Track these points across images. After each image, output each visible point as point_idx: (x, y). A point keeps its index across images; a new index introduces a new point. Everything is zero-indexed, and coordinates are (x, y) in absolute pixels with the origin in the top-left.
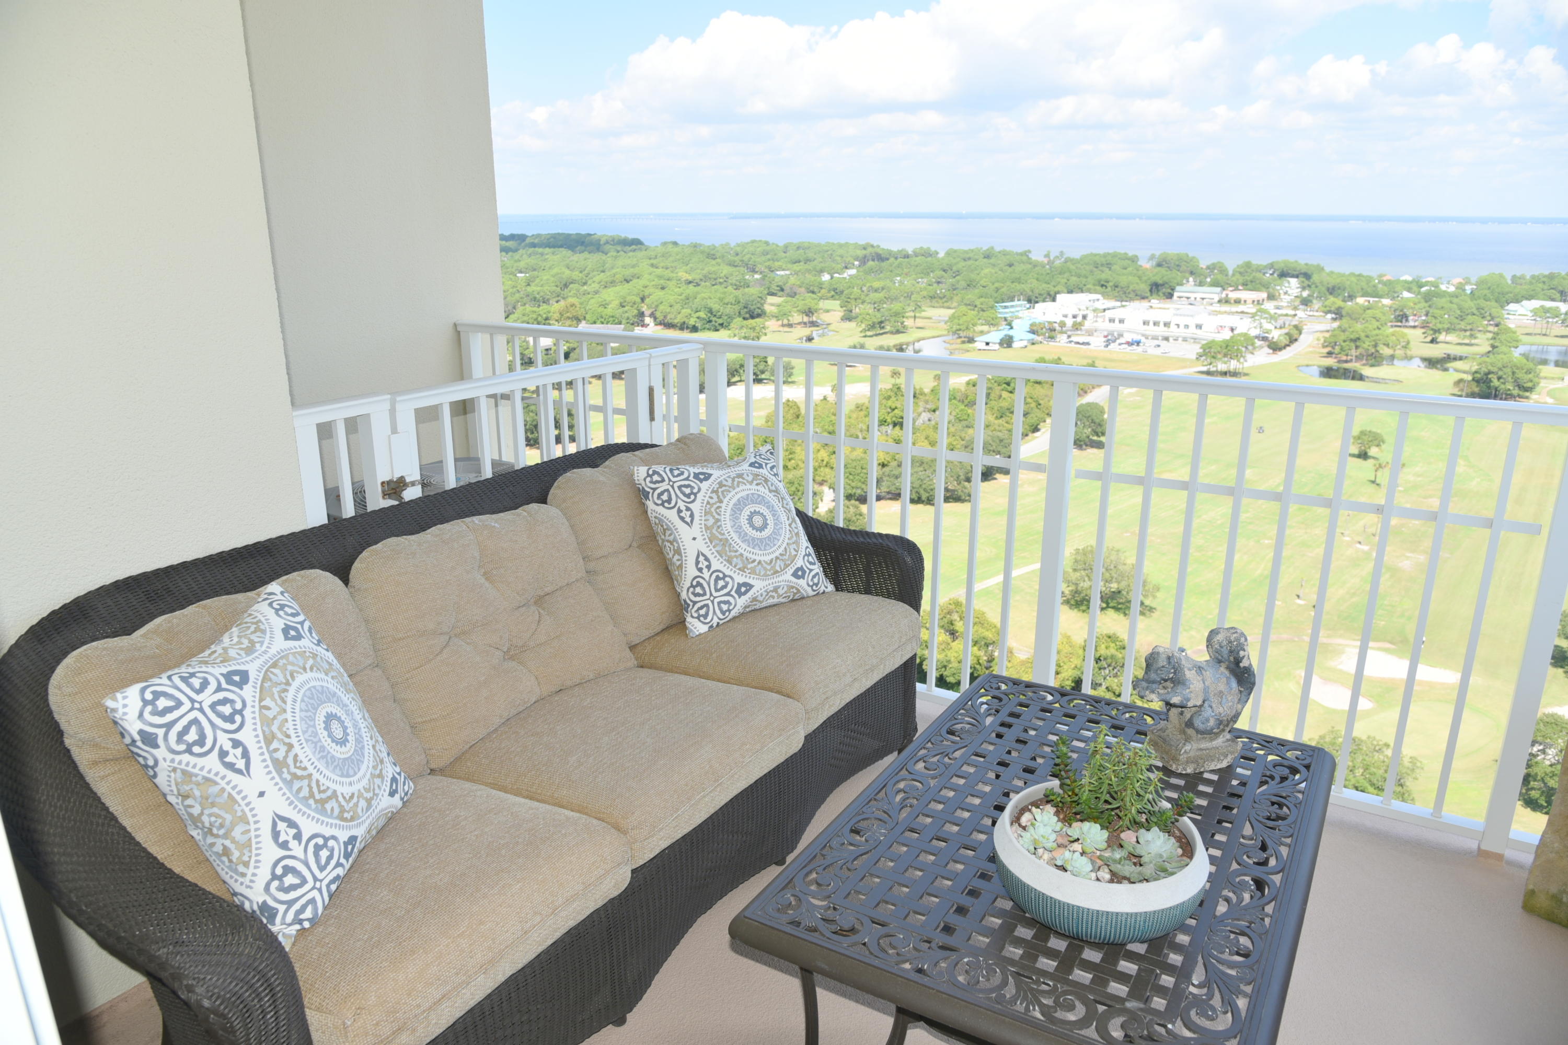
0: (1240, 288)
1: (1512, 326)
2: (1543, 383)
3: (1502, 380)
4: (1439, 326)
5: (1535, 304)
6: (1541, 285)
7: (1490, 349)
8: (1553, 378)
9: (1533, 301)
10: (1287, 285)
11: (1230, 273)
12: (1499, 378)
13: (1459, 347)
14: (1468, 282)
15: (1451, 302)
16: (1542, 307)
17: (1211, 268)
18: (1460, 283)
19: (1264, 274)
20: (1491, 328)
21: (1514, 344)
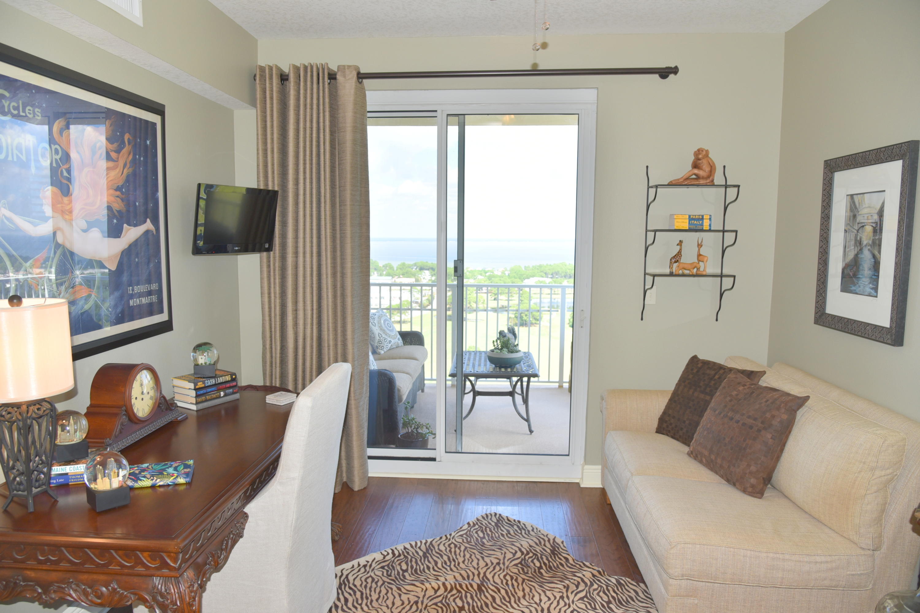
0: (401, 276)
10: (424, 274)
11: (395, 269)
14: (506, 270)
17: (385, 266)
18: (503, 271)
19: (412, 269)
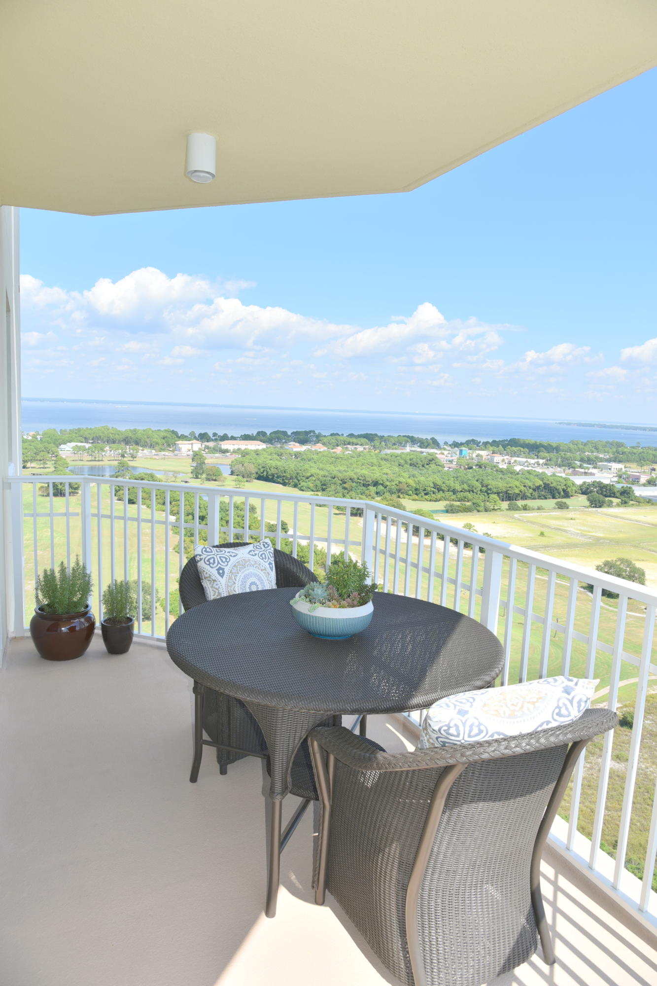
1: (64, 457)
3: (62, 485)
4: (26, 458)
5: (73, 444)
6: (74, 434)
7: (54, 469)
9: (72, 443)
13: (39, 470)
15: (31, 445)
16: (76, 445)
20: (53, 458)
21: (65, 466)
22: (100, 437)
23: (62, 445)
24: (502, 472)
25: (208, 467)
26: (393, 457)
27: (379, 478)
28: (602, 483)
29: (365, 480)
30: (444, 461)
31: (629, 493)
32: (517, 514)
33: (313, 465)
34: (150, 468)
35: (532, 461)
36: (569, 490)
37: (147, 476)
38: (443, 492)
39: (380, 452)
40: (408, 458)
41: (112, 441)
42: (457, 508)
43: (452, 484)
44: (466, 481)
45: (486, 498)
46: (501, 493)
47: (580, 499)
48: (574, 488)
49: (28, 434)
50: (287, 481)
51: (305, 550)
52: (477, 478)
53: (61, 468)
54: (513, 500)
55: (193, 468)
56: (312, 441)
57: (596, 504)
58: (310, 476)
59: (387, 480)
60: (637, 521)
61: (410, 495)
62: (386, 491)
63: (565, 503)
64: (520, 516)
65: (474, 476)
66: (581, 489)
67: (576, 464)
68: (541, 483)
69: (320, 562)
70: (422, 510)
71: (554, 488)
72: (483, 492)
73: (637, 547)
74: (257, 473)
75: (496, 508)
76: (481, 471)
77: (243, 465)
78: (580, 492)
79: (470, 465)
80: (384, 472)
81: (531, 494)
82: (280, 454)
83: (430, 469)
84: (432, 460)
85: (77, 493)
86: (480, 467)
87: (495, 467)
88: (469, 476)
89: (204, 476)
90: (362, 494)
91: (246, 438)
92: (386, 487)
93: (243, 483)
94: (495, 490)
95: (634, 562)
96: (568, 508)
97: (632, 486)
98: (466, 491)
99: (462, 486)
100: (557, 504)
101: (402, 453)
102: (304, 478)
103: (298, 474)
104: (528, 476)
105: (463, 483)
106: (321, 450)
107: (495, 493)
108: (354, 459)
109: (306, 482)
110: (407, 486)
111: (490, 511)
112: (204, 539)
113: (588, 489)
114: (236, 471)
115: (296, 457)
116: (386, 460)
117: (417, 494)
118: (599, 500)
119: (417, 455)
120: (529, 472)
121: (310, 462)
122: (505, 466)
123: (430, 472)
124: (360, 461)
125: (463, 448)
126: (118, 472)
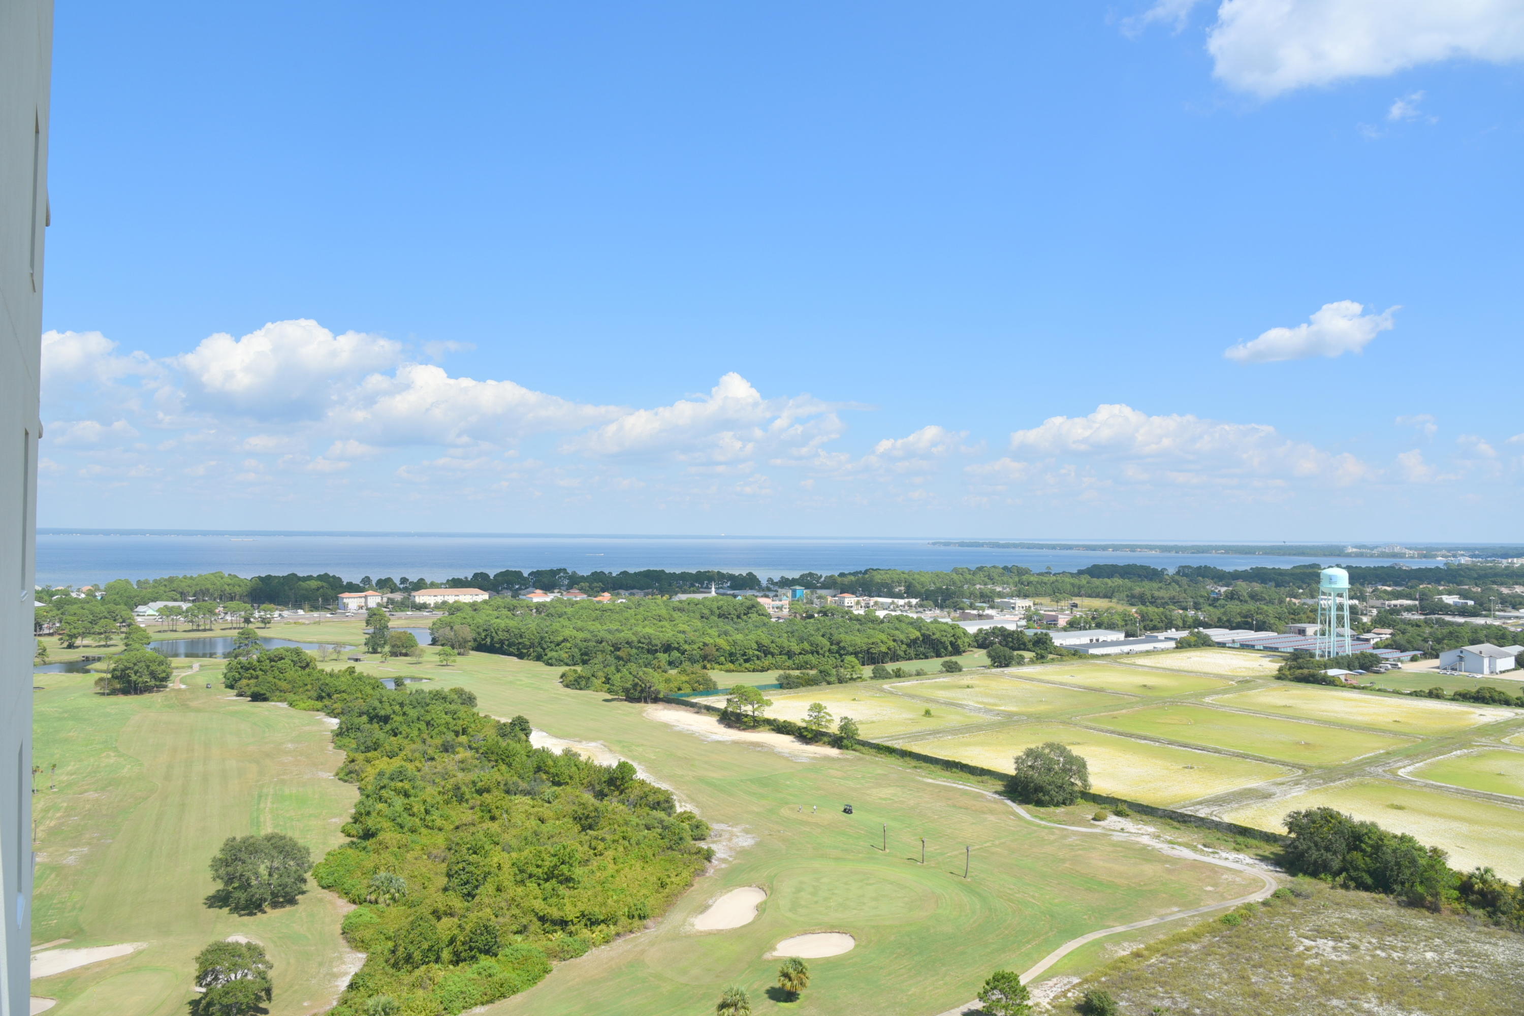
1: (142, 626)
2: (175, 672)
3: (138, 674)
4: (75, 631)
5: (160, 604)
6: (163, 588)
7: (125, 648)
8: (183, 668)
9: (158, 603)
12: (136, 673)
13: (96, 649)
15: (83, 608)
16: (165, 606)
20: (124, 629)
21: (145, 641)
22: (208, 590)
23: (140, 607)
24: (858, 620)
25: (393, 634)
26: (692, 605)
27: (672, 640)
28: (1006, 630)
29: (650, 643)
30: (769, 608)
31: (1045, 642)
32: (887, 685)
33: (566, 623)
34: (293, 639)
35: (901, 602)
36: (959, 642)
37: (289, 653)
38: (773, 656)
39: (670, 598)
40: (715, 605)
41: (226, 597)
42: (796, 680)
43: (786, 644)
44: (805, 637)
45: (839, 663)
46: (861, 652)
47: (976, 656)
48: (966, 640)
49: (79, 590)
50: (525, 651)
51: (560, 764)
52: (823, 630)
53: (137, 646)
54: (879, 663)
55: (367, 636)
56: (563, 586)
57: (1001, 661)
58: (563, 641)
59: (686, 642)
60: (1061, 684)
61: (722, 664)
62: (683, 659)
63: (956, 663)
64: (891, 687)
65: (818, 629)
66: (977, 641)
67: (963, 602)
68: (918, 634)
69: (585, 781)
70: (744, 687)
71: (938, 640)
72: (833, 653)
73: (1069, 723)
74: (475, 640)
75: (855, 676)
76: (827, 621)
77: (452, 628)
78: (976, 644)
79: (810, 613)
80: (681, 629)
81: (905, 652)
82: (512, 607)
83: (750, 620)
84: (752, 607)
85: (166, 687)
86: (825, 614)
87: (847, 613)
88: (811, 629)
89: (387, 649)
90: (646, 666)
91: (456, 583)
92: (683, 653)
93: (452, 658)
94: (851, 649)
95: (1068, 748)
96: (960, 670)
97: (1048, 631)
98: (807, 652)
99: (801, 645)
100: (944, 664)
101: (705, 598)
102: (553, 646)
103: (542, 638)
104: (897, 625)
105: (801, 640)
106: (578, 599)
107: (852, 654)
108: (632, 612)
109: (557, 651)
110: (717, 650)
111: (846, 682)
112: (389, 754)
113: (986, 639)
114: (441, 638)
115: (539, 612)
116: (681, 610)
117: (732, 662)
118: (1005, 656)
119: (728, 601)
120: (898, 618)
121: (561, 619)
122: (862, 612)
123: (750, 626)
124: (640, 613)
125: (797, 587)
126: (239, 647)
